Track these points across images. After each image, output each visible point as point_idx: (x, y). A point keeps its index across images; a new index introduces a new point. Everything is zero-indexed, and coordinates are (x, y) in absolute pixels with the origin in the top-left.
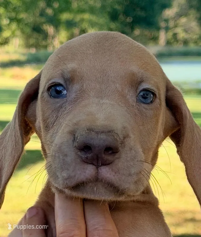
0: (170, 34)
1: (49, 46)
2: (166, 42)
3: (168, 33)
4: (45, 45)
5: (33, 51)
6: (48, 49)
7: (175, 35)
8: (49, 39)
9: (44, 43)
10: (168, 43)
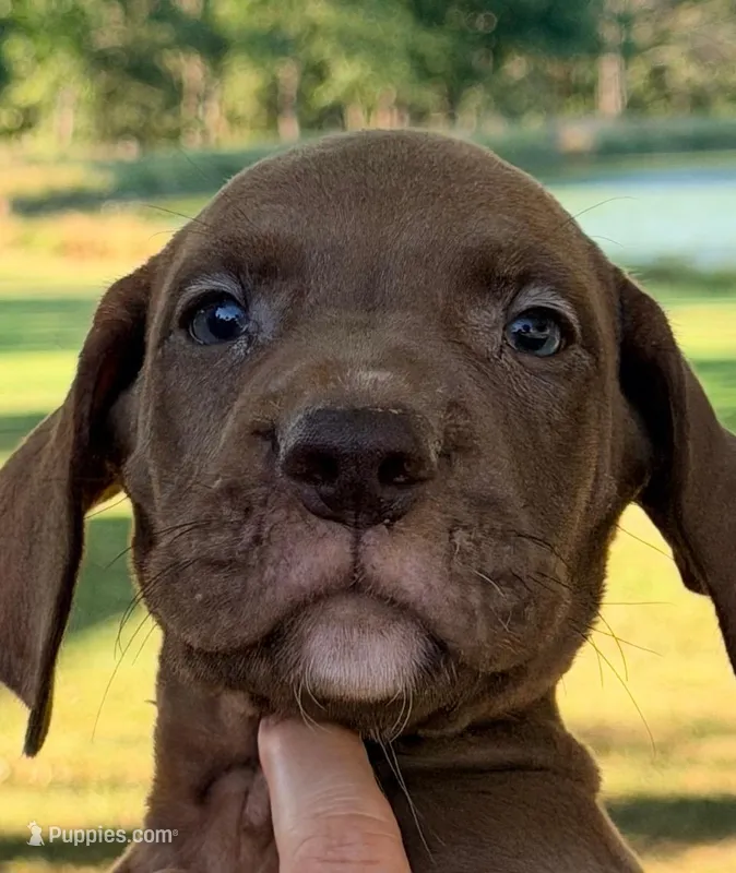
0: (640, 72)
1: (188, 131)
2: (626, 101)
3: (631, 69)
4: (174, 128)
5: (129, 151)
6: (183, 140)
7: (658, 74)
8: (186, 105)
9: (169, 121)
10: (634, 105)
